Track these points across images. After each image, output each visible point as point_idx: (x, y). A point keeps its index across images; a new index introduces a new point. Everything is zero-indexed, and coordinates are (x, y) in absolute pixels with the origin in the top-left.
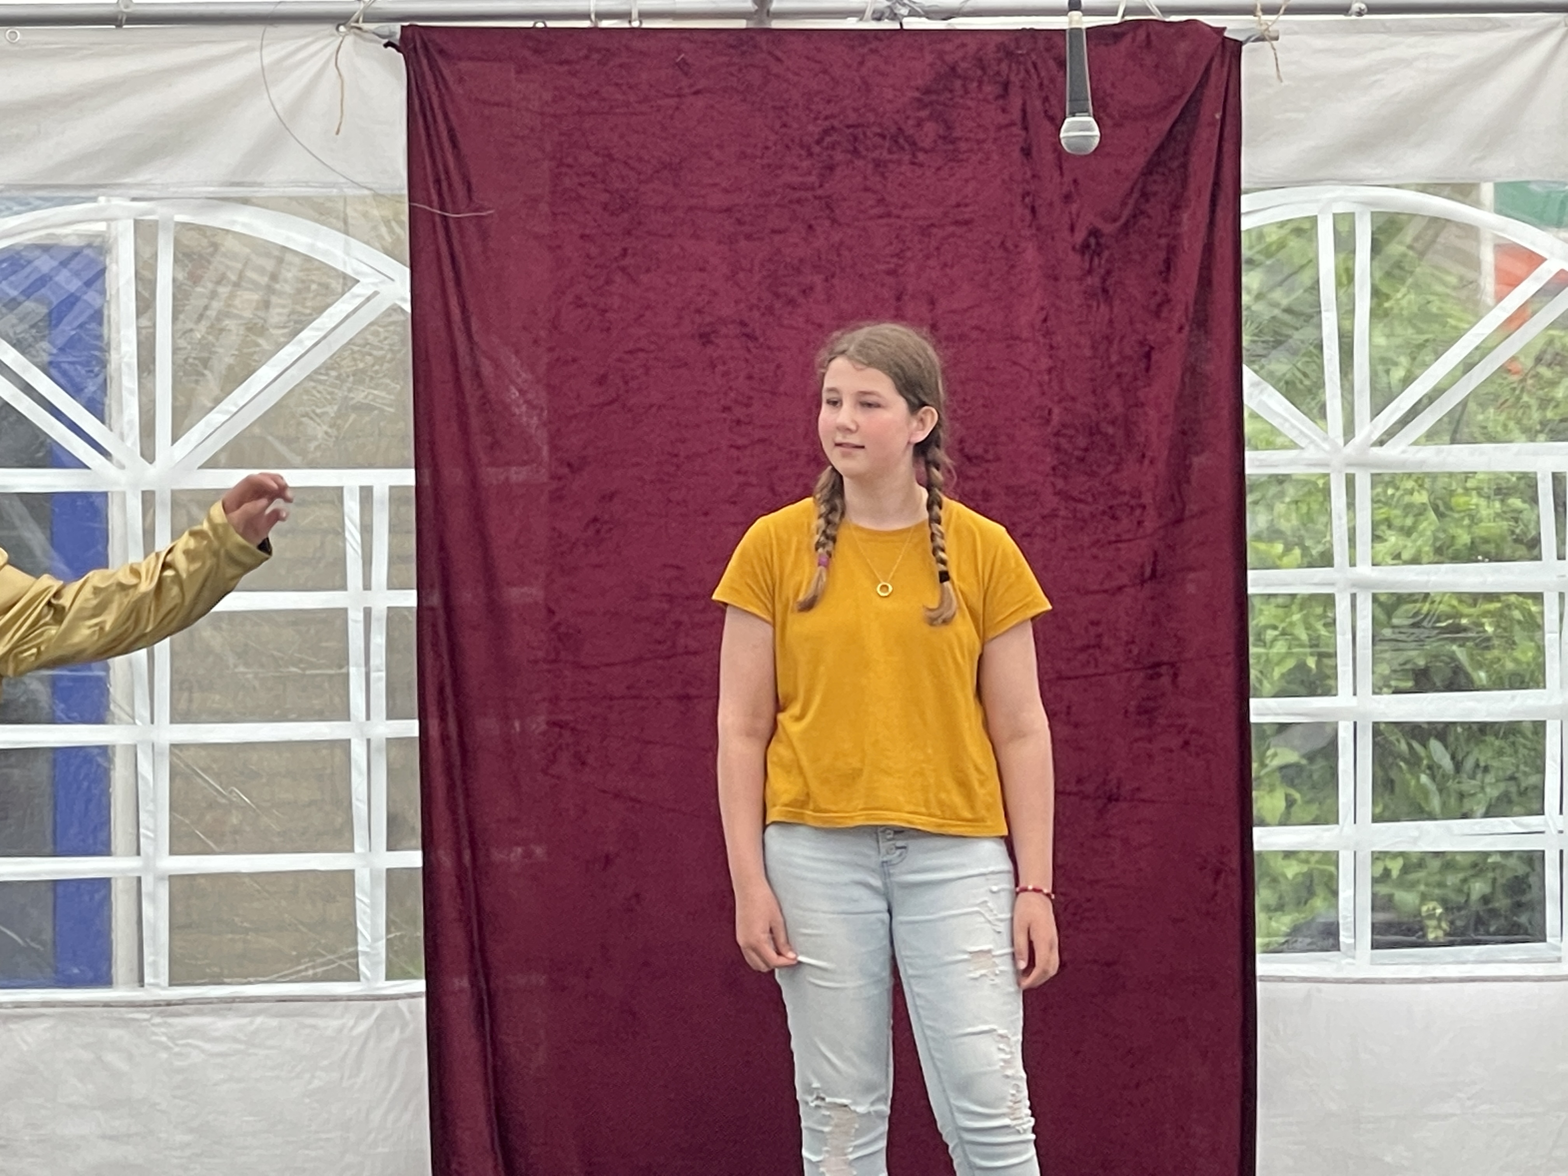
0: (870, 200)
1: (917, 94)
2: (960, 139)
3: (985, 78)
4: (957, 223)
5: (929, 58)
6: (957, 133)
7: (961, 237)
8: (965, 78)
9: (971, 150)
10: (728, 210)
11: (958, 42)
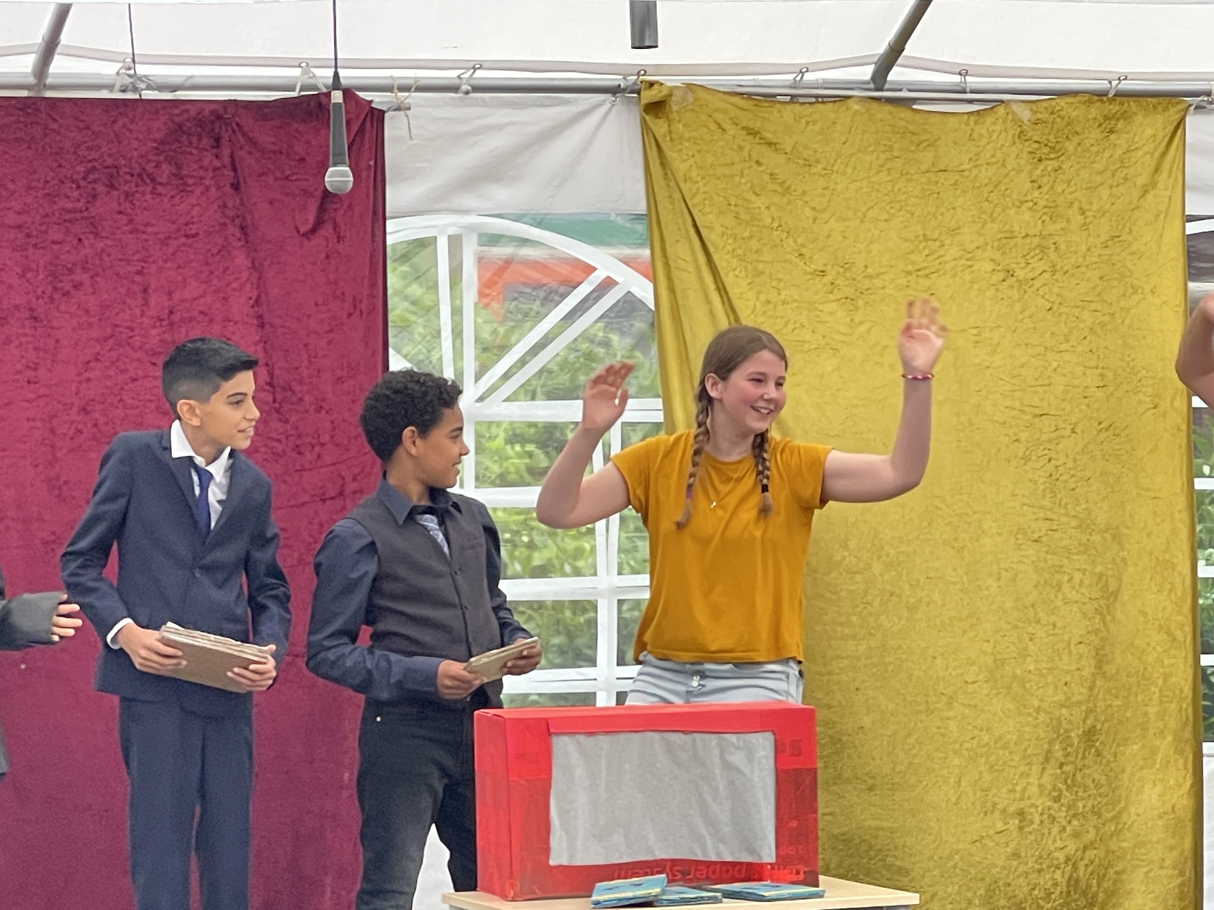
0: (124, 219)
1: (155, 145)
2: (187, 176)
3: (204, 134)
4: (186, 236)
5: (163, 119)
6: (184, 172)
7: (190, 246)
8: (190, 135)
9: (195, 184)
10: (19, 227)
11: (183, 108)
